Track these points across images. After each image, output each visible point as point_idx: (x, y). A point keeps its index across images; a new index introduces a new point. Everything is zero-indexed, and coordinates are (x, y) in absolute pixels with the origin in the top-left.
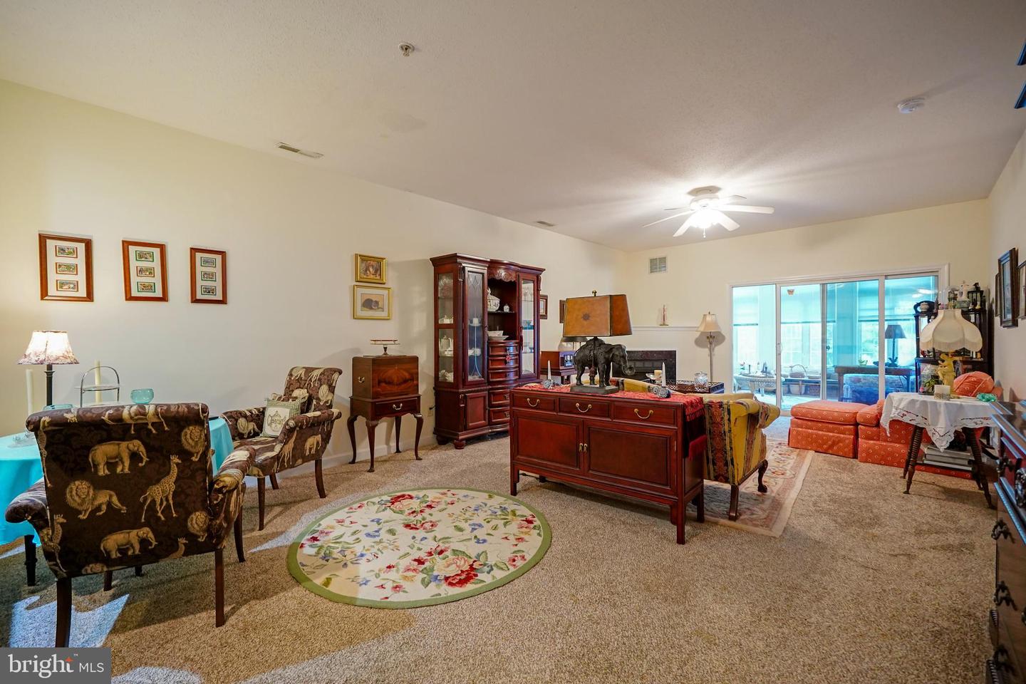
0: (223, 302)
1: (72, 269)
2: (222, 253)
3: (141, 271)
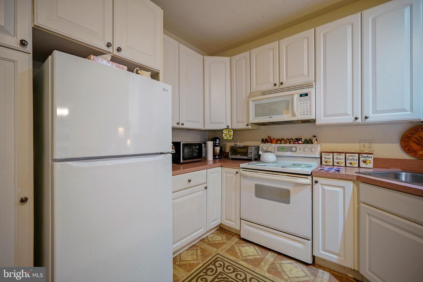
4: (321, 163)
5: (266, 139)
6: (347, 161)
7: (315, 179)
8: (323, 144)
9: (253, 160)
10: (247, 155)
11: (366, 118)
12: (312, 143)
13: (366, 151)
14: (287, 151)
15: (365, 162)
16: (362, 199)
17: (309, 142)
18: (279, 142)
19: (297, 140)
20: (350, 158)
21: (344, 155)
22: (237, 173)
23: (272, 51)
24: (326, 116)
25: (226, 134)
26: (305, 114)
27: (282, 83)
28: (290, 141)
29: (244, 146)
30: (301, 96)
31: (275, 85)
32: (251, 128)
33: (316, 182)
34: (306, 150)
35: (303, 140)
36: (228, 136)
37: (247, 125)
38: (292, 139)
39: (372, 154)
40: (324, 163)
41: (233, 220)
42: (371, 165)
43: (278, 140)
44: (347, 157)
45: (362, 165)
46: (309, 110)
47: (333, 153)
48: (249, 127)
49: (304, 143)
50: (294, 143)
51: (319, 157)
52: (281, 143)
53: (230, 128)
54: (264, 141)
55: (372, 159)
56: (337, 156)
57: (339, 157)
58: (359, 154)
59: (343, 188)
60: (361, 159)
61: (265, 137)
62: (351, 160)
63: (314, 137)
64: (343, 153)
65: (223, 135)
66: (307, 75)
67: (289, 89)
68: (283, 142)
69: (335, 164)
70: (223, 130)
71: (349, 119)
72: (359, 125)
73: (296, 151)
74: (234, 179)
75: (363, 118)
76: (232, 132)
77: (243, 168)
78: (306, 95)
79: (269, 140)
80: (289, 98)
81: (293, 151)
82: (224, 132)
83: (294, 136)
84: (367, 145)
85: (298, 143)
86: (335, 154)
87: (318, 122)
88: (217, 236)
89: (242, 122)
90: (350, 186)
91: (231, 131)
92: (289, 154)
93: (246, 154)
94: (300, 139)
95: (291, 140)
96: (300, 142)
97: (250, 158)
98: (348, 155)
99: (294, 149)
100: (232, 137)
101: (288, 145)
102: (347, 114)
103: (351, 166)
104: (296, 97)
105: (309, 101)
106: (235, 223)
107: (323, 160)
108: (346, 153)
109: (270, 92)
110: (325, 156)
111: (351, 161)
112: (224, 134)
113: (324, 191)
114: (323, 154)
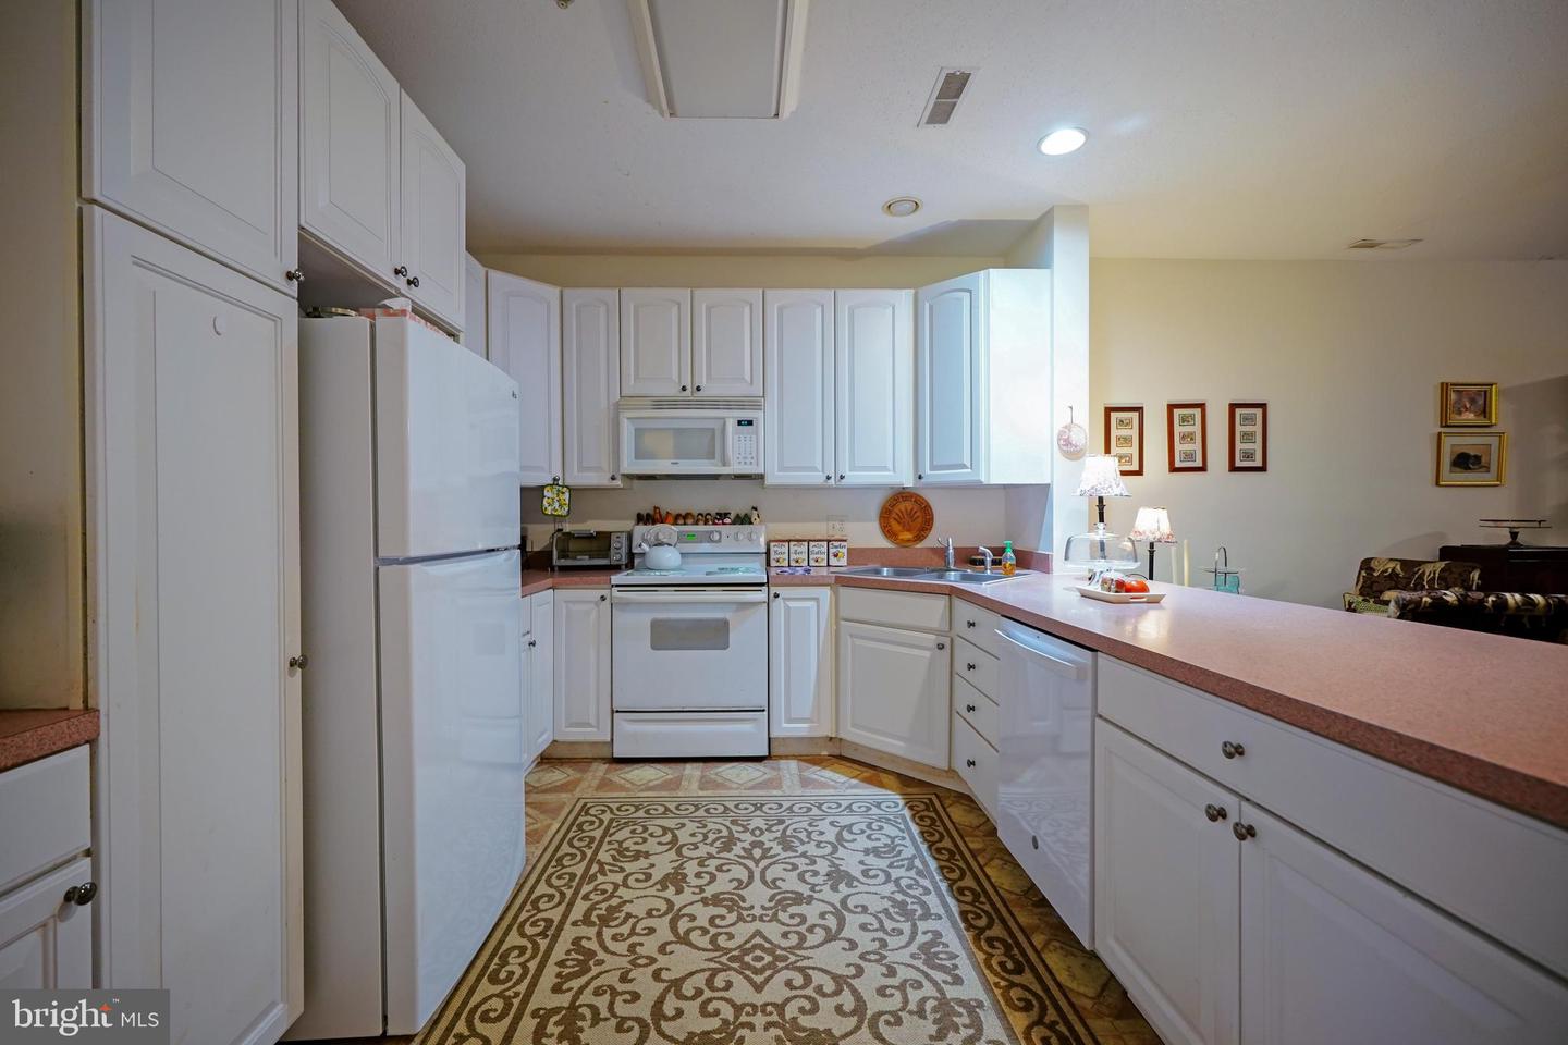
0: (1263, 469)
1: (1127, 440)
2: (1263, 406)
3: (1183, 437)
4: (768, 564)
5: (648, 515)
6: (811, 557)
7: (774, 590)
8: (771, 525)
9: (623, 567)
10: (607, 556)
11: (842, 477)
12: (751, 523)
13: (837, 537)
14: (701, 542)
15: (836, 556)
16: (843, 614)
17: (743, 520)
18: (681, 521)
19: (721, 517)
20: (816, 550)
21: (806, 544)
22: (603, 598)
23: (676, 308)
24: (782, 468)
25: (550, 500)
26: (748, 461)
27: (698, 389)
28: (704, 518)
29: (597, 533)
30: (740, 423)
31: (684, 389)
32: (622, 486)
33: (777, 596)
34: (741, 537)
35: (732, 516)
36: (557, 504)
37: (613, 478)
38: (709, 514)
39: (845, 541)
40: (773, 563)
41: (593, 721)
42: (844, 561)
43: (678, 516)
44: (811, 549)
45: (833, 561)
46: (754, 455)
47: (789, 541)
48: (618, 483)
49: (733, 523)
50: (714, 524)
51: (765, 551)
52: (685, 524)
53: (560, 483)
54: (644, 519)
55: (845, 550)
56: (796, 548)
57: (799, 549)
58: (829, 541)
59: (816, 599)
60: (832, 551)
61: (646, 508)
62: (817, 553)
63: (755, 509)
64: (804, 541)
65: (545, 503)
66: (749, 380)
67: (715, 404)
68: (690, 521)
69: (793, 564)
70: (543, 487)
71: (817, 478)
72: (830, 488)
73: (719, 541)
74: (593, 616)
75: (838, 478)
76: (567, 496)
77: (617, 586)
78: (750, 423)
79: (658, 516)
80: (717, 425)
81: (713, 541)
82: (546, 494)
83: (713, 507)
84: (838, 525)
85: (724, 524)
86: (792, 543)
87: (769, 481)
88: (550, 774)
89: (598, 469)
90: (825, 593)
91: (563, 493)
92: (706, 547)
93: (605, 552)
94: (726, 515)
95: (708, 517)
96: (727, 521)
97: (616, 563)
98: (812, 544)
99: (716, 537)
100: (567, 509)
101: (701, 528)
102: (814, 469)
103: (817, 564)
104: (731, 425)
105: (754, 437)
106: (598, 728)
107: (773, 556)
108: (809, 541)
109: (673, 404)
110: (776, 549)
111: (818, 556)
112: (546, 499)
113: (788, 609)
114: (772, 544)
